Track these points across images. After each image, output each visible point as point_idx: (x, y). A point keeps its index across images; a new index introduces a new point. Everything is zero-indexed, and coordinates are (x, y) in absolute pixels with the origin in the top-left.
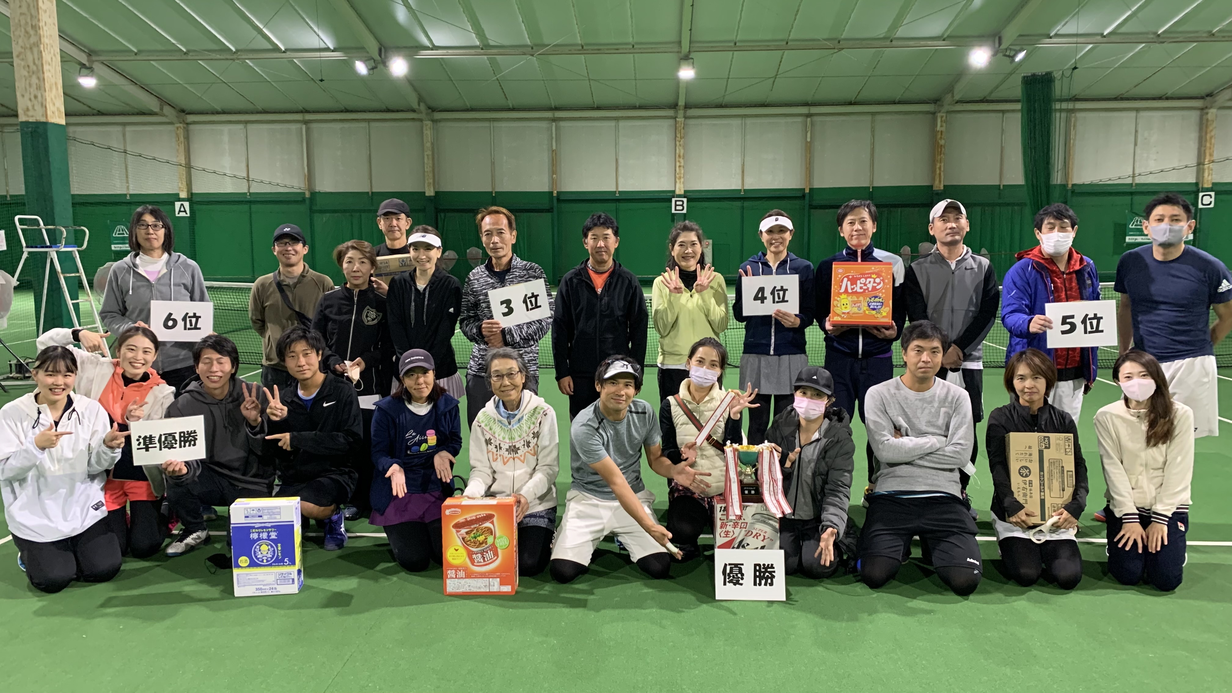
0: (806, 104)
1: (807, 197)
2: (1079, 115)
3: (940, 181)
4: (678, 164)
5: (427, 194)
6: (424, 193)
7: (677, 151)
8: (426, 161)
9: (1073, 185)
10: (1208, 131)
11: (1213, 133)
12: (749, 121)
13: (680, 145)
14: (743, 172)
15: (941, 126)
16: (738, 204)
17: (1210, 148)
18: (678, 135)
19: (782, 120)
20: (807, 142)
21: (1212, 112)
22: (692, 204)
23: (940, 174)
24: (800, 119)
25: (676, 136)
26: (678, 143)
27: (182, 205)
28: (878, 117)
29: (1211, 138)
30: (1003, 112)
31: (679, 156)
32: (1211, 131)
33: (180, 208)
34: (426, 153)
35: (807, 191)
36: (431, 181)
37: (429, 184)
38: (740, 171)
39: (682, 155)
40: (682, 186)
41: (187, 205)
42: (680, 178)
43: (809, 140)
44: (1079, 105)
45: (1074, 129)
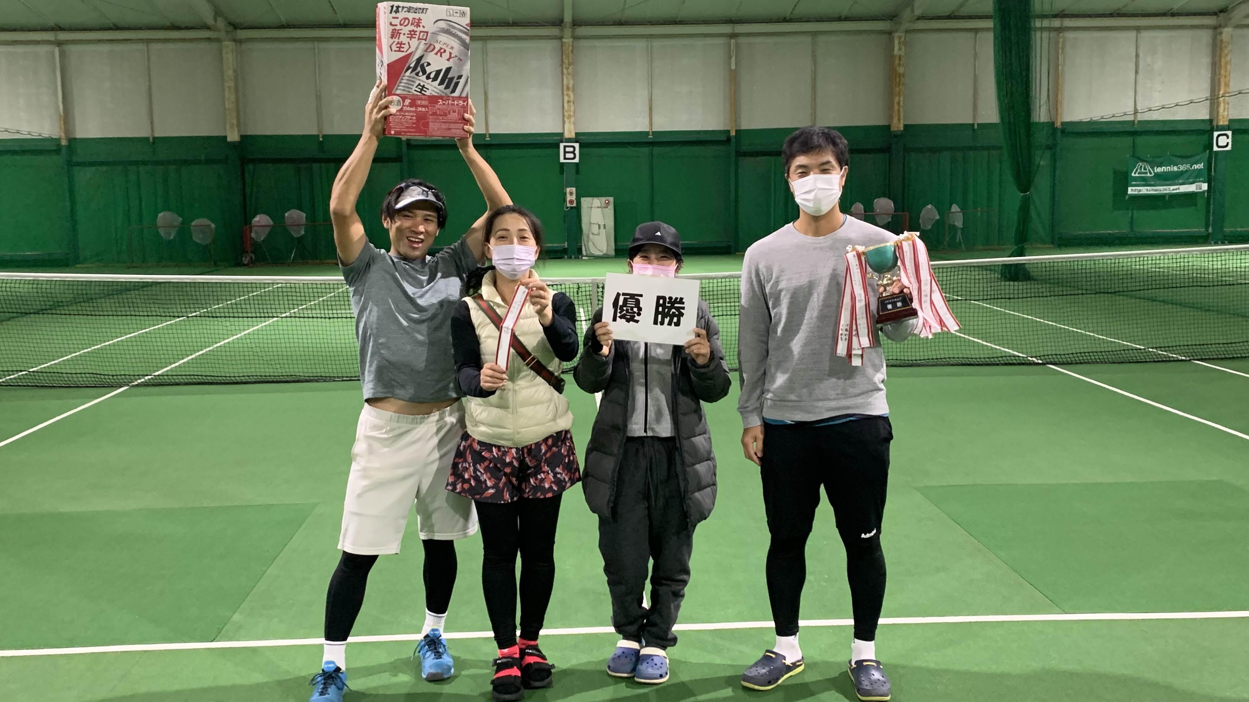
0: (730, 21)
1: (733, 140)
2: (1070, 35)
3: (899, 120)
4: (566, 99)
5: (229, 139)
6: (226, 137)
7: (565, 82)
8: (227, 94)
9: (1062, 123)
10: (1223, 55)
11: (1228, 58)
12: (657, 43)
13: (569, 74)
14: (651, 109)
15: (900, 49)
16: (645, 150)
17: (1225, 77)
18: (566, 61)
19: (699, 42)
20: (731, 70)
21: (1227, 32)
22: (585, 150)
23: (899, 110)
24: (721, 41)
25: (563, 62)
26: (565, 70)
28: (822, 39)
29: (1226, 63)
30: (976, 31)
31: (568, 88)
32: (1226, 55)
34: (227, 85)
35: (733, 133)
36: (235, 121)
37: (232, 125)
38: (647, 108)
39: (571, 86)
40: (572, 127)
42: (569, 117)
43: (733, 67)
44: (1068, 23)
45: (1062, 53)
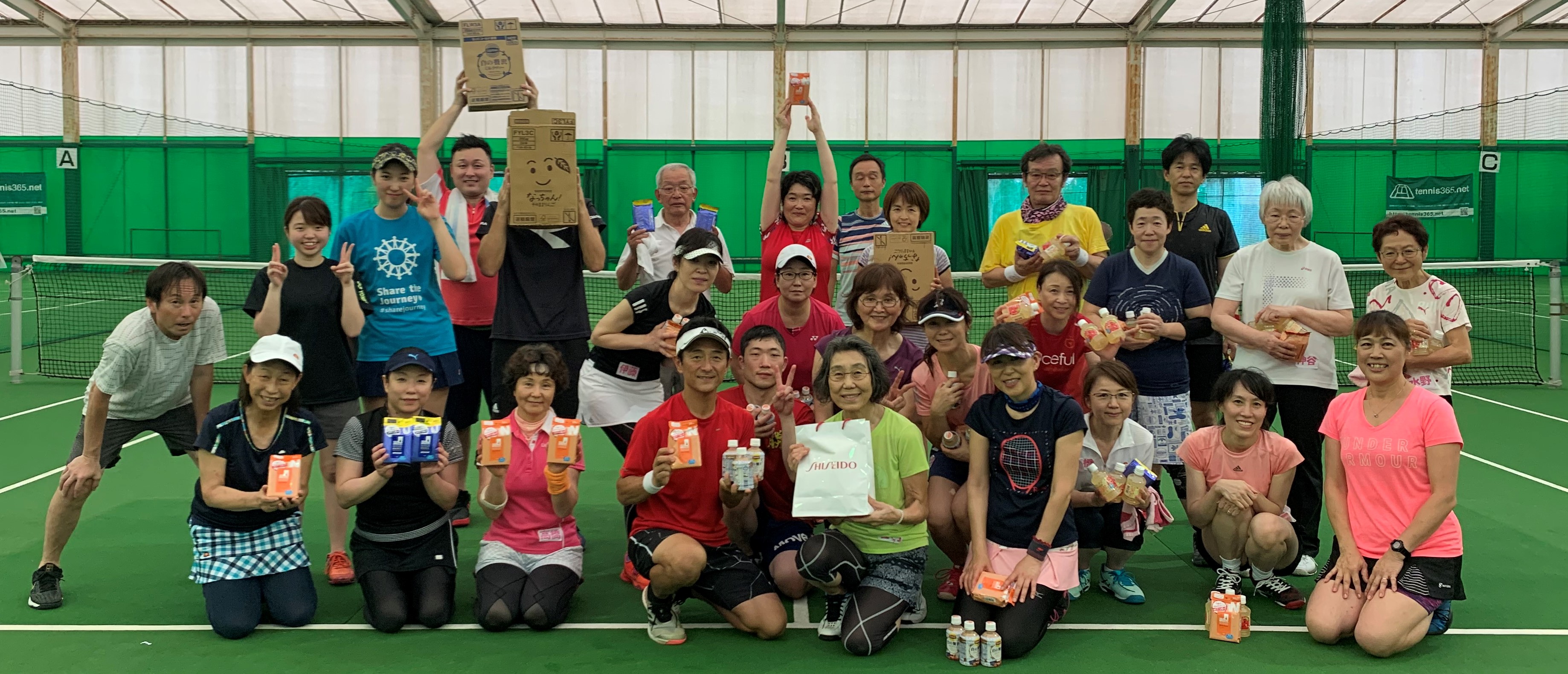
1: (953, 150)
3: (1136, 134)
7: (777, 88)
8: (422, 95)
9: (1316, 140)
10: (1490, 70)
11: (1495, 75)
13: (780, 79)
14: (867, 117)
15: (1136, 59)
17: (1493, 94)
18: (778, 66)
20: (953, 78)
22: (797, 159)
23: (1134, 124)
25: (775, 67)
26: (777, 76)
27: (66, 152)
28: (1051, 48)
29: (1493, 80)
30: (1219, 41)
32: (1493, 71)
33: (64, 156)
34: (422, 84)
35: (953, 144)
38: (864, 115)
39: (782, 92)
41: (73, 152)
43: (956, 75)
44: (1319, 34)
